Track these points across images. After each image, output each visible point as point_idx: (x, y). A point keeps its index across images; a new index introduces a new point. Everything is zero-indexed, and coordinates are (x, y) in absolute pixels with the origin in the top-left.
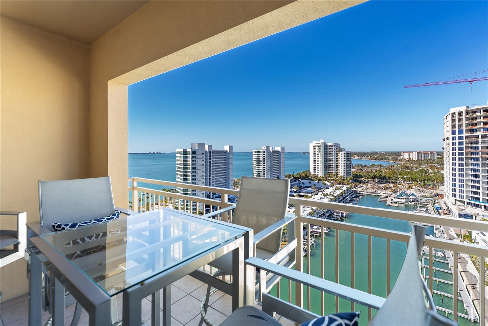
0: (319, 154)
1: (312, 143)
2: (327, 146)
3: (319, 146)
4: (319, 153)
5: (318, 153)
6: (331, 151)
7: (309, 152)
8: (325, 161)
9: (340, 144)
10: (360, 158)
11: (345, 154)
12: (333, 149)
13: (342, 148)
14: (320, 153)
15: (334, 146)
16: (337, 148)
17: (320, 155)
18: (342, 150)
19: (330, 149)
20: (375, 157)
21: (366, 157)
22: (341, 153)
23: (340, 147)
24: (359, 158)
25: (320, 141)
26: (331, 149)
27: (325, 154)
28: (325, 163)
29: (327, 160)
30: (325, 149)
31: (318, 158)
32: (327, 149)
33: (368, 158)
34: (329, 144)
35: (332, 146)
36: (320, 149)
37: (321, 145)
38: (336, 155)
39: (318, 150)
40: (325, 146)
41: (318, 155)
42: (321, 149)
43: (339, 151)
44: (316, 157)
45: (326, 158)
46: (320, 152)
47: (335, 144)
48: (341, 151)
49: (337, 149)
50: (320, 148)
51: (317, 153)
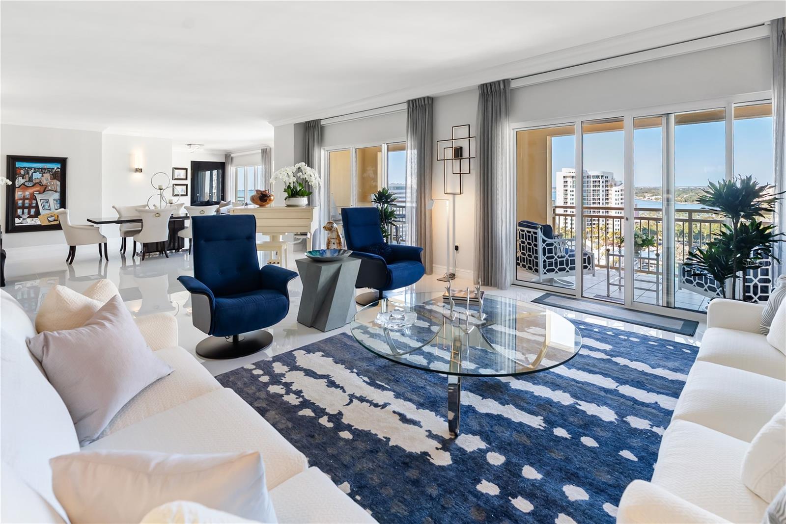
1: (561, 171)
2: (588, 177)
3: (573, 177)
6: (596, 186)
10: (656, 199)
11: (621, 191)
12: (599, 181)
13: (616, 180)
15: (602, 176)
16: (607, 179)
18: (617, 184)
20: (685, 196)
22: (614, 188)
23: (613, 178)
24: (653, 198)
26: (596, 181)
31: (572, 197)
32: (588, 181)
35: (598, 176)
38: (604, 193)
39: (571, 184)
41: (572, 193)
43: (611, 186)
47: (603, 172)
48: (615, 185)
49: (607, 181)
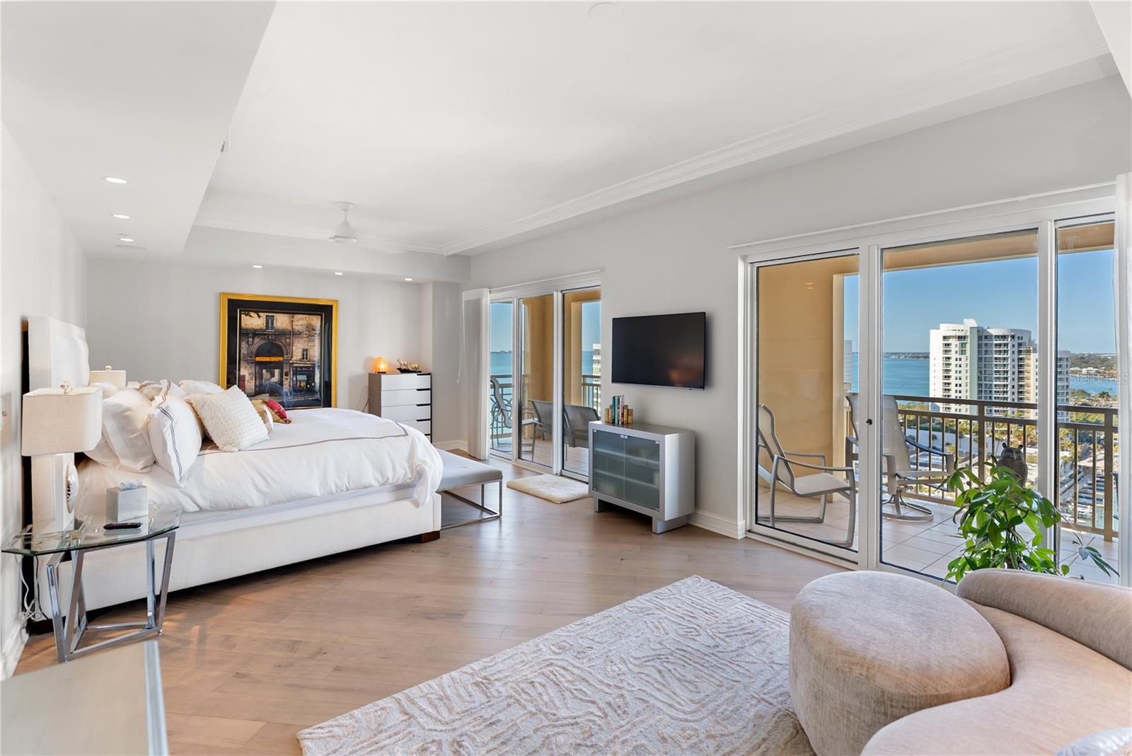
0: (960, 359)
4: (961, 356)
5: (958, 356)
7: (929, 353)
8: (979, 379)
9: (1029, 332)
14: (963, 357)
17: (963, 362)
19: (996, 345)
21: (1089, 368)
25: (962, 323)
27: (980, 359)
28: (980, 385)
29: (985, 377)
30: (979, 346)
33: (1099, 372)
34: (993, 332)
36: (963, 345)
37: (968, 334)
40: (980, 338)
42: (968, 346)
44: (953, 368)
45: (983, 369)
46: (963, 352)
50: (966, 344)
51: (953, 355)
